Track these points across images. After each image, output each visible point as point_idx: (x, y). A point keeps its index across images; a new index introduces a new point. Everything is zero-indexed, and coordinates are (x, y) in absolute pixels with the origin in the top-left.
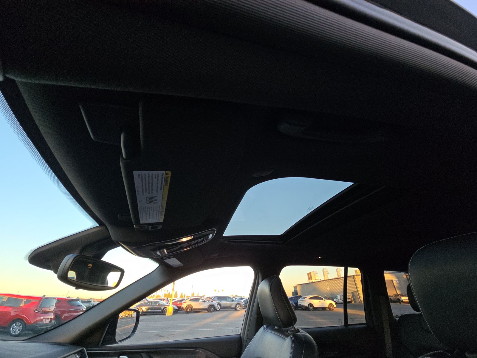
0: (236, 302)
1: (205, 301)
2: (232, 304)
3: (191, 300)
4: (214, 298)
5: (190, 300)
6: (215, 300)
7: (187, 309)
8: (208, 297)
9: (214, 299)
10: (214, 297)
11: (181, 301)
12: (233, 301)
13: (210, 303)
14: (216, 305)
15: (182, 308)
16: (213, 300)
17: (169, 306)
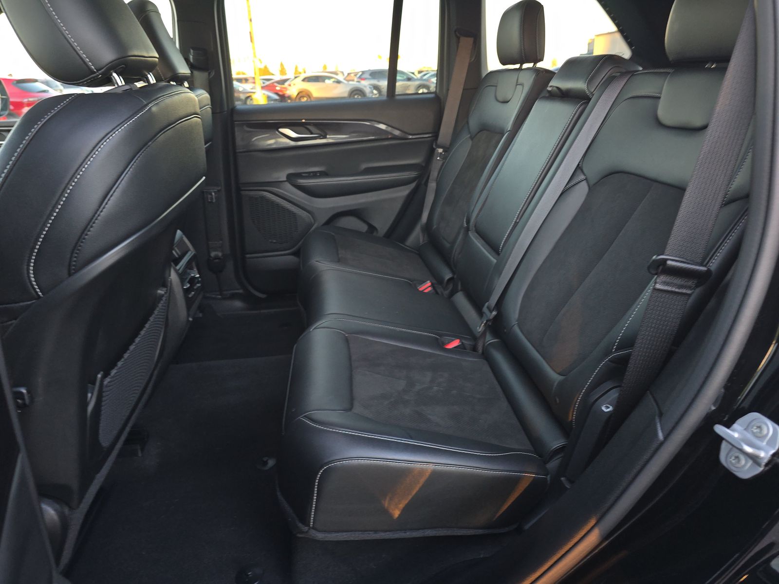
0: (417, 83)
1: (338, 82)
2: (408, 87)
3: (306, 80)
4: (361, 75)
5: (304, 80)
6: (364, 79)
7: (300, 99)
8: (351, 73)
9: (363, 77)
10: (363, 72)
11: (283, 82)
12: (409, 79)
13: (354, 84)
14: (367, 90)
15: (289, 97)
16: (361, 78)
17: (254, 93)
